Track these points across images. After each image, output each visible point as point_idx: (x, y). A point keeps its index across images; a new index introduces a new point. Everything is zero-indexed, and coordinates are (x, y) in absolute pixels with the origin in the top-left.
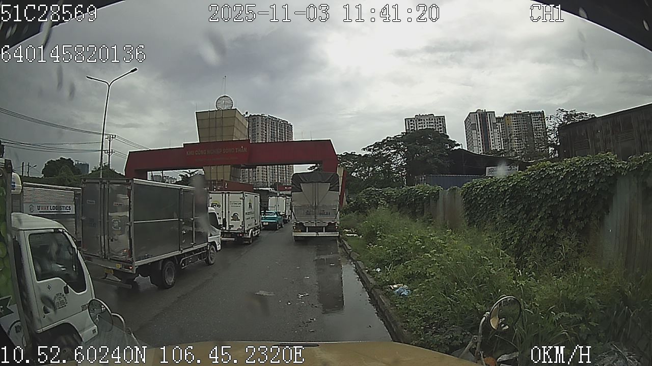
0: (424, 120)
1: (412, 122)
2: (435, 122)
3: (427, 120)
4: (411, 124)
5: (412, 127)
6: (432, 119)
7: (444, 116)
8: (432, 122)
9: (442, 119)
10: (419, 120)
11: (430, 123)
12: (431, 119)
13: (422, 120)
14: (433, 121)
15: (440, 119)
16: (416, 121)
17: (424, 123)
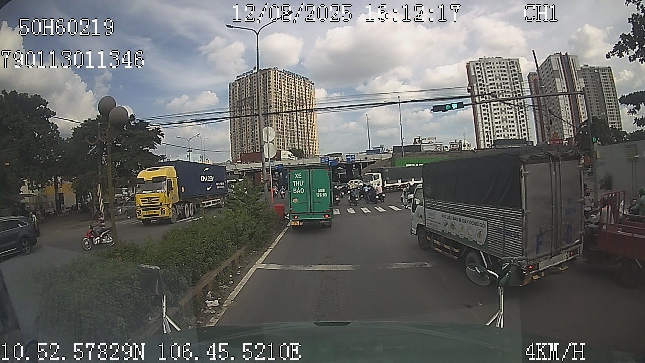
0: (493, 63)
1: (478, 66)
2: (508, 66)
3: (497, 63)
4: (478, 68)
5: (478, 72)
6: (504, 63)
7: (518, 59)
8: (504, 67)
9: (516, 62)
10: (487, 63)
11: (501, 67)
12: (502, 63)
13: (490, 63)
14: (506, 66)
15: (513, 62)
16: (483, 64)
17: (494, 67)
